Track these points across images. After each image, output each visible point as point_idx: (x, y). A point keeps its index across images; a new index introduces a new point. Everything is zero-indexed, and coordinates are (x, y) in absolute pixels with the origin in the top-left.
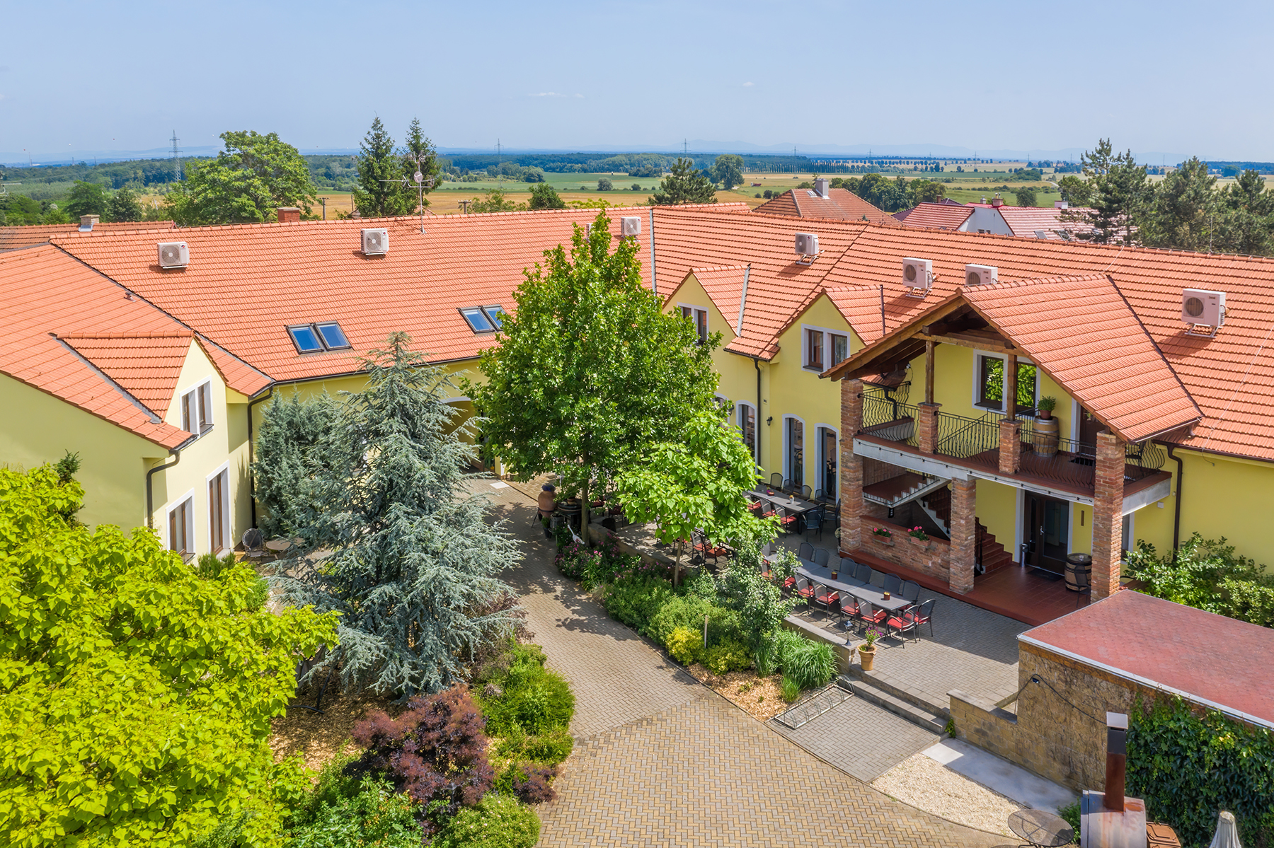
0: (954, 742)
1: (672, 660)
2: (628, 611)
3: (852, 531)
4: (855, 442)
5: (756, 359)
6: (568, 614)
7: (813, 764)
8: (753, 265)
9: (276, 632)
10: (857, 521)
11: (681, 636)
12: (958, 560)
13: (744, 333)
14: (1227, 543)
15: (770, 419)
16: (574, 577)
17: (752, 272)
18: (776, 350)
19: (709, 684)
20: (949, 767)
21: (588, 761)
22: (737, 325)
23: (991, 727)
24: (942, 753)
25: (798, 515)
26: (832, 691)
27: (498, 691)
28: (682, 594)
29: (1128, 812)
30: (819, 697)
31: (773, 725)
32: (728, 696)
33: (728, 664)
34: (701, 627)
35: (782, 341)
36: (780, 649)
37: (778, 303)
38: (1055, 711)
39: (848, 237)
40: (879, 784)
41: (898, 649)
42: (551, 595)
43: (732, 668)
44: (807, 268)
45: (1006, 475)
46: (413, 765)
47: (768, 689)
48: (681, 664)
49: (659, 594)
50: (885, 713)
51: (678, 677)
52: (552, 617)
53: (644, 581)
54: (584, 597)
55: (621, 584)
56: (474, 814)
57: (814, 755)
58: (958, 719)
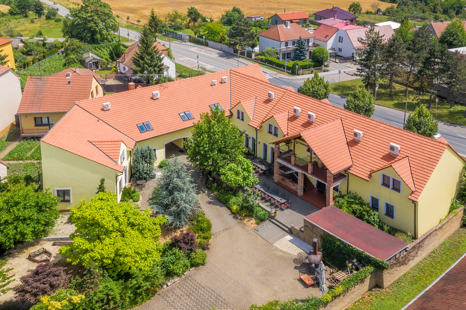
0: (292, 235)
1: (233, 213)
2: (223, 200)
3: (277, 177)
4: (277, 159)
5: (256, 129)
6: (209, 200)
7: (262, 239)
8: (257, 97)
9: (157, 222)
10: (278, 175)
11: (235, 207)
12: (299, 189)
13: (254, 120)
14: (357, 194)
15: (259, 143)
16: (210, 189)
17: (257, 100)
18: (261, 127)
19: (240, 219)
20: (290, 241)
21: (215, 239)
22: (251, 117)
23: (299, 233)
24: (289, 237)
25: (264, 171)
26: (267, 222)
27: (196, 224)
28: (235, 196)
29: (318, 255)
30: (264, 223)
31: (254, 230)
32: (245, 222)
33: (245, 215)
34: (239, 205)
35: (263, 125)
36: (256, 213)
37: (262, 112)
38: (310, 232)
39: (282, 93)
40: (275, 245)
41: (283, 212)
42: (205, 194)
43: (246, 216)
44: (271, 101)
45: (309, 174)
46: (183, 245)
47: (253, 221)
48: (235, 214)
49: (230, 196)
50: (278, 227)
51: (234, 217)
52: (205, 200)
53: (226, 192)
54: (212, 194)
55: (221, 193)
56: (195, 254)
57: (262, 237)
58: (293, 231)
